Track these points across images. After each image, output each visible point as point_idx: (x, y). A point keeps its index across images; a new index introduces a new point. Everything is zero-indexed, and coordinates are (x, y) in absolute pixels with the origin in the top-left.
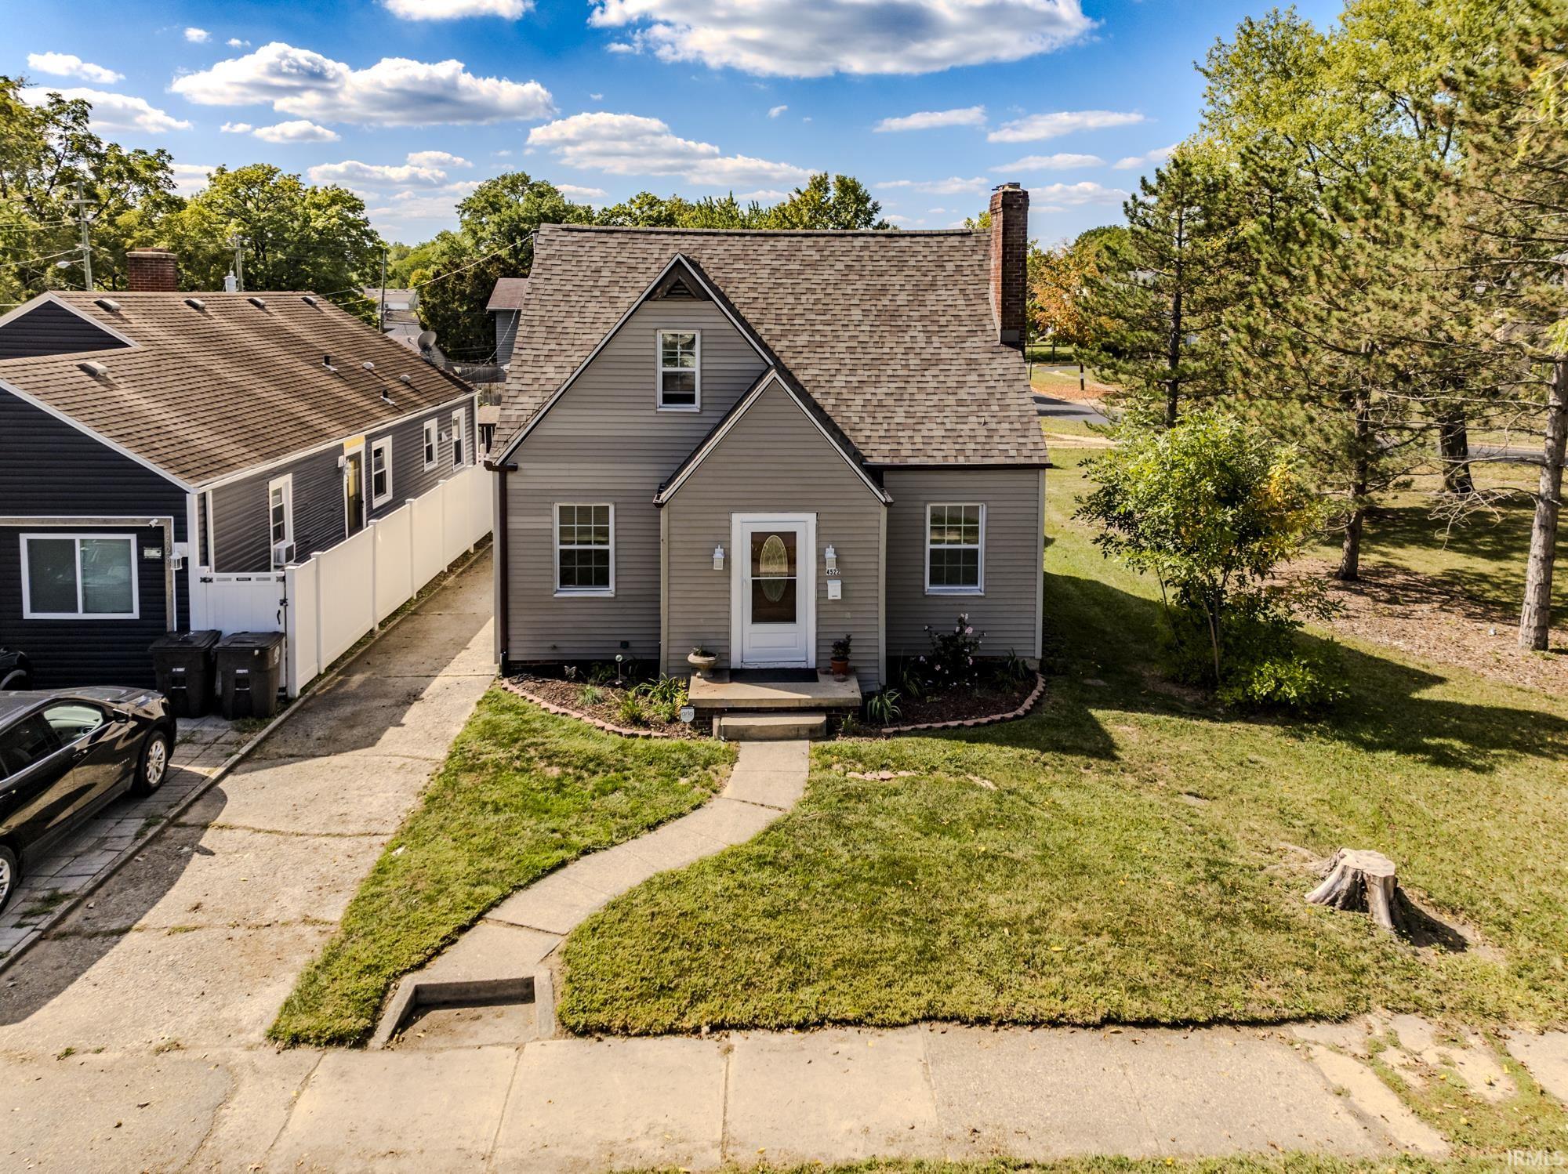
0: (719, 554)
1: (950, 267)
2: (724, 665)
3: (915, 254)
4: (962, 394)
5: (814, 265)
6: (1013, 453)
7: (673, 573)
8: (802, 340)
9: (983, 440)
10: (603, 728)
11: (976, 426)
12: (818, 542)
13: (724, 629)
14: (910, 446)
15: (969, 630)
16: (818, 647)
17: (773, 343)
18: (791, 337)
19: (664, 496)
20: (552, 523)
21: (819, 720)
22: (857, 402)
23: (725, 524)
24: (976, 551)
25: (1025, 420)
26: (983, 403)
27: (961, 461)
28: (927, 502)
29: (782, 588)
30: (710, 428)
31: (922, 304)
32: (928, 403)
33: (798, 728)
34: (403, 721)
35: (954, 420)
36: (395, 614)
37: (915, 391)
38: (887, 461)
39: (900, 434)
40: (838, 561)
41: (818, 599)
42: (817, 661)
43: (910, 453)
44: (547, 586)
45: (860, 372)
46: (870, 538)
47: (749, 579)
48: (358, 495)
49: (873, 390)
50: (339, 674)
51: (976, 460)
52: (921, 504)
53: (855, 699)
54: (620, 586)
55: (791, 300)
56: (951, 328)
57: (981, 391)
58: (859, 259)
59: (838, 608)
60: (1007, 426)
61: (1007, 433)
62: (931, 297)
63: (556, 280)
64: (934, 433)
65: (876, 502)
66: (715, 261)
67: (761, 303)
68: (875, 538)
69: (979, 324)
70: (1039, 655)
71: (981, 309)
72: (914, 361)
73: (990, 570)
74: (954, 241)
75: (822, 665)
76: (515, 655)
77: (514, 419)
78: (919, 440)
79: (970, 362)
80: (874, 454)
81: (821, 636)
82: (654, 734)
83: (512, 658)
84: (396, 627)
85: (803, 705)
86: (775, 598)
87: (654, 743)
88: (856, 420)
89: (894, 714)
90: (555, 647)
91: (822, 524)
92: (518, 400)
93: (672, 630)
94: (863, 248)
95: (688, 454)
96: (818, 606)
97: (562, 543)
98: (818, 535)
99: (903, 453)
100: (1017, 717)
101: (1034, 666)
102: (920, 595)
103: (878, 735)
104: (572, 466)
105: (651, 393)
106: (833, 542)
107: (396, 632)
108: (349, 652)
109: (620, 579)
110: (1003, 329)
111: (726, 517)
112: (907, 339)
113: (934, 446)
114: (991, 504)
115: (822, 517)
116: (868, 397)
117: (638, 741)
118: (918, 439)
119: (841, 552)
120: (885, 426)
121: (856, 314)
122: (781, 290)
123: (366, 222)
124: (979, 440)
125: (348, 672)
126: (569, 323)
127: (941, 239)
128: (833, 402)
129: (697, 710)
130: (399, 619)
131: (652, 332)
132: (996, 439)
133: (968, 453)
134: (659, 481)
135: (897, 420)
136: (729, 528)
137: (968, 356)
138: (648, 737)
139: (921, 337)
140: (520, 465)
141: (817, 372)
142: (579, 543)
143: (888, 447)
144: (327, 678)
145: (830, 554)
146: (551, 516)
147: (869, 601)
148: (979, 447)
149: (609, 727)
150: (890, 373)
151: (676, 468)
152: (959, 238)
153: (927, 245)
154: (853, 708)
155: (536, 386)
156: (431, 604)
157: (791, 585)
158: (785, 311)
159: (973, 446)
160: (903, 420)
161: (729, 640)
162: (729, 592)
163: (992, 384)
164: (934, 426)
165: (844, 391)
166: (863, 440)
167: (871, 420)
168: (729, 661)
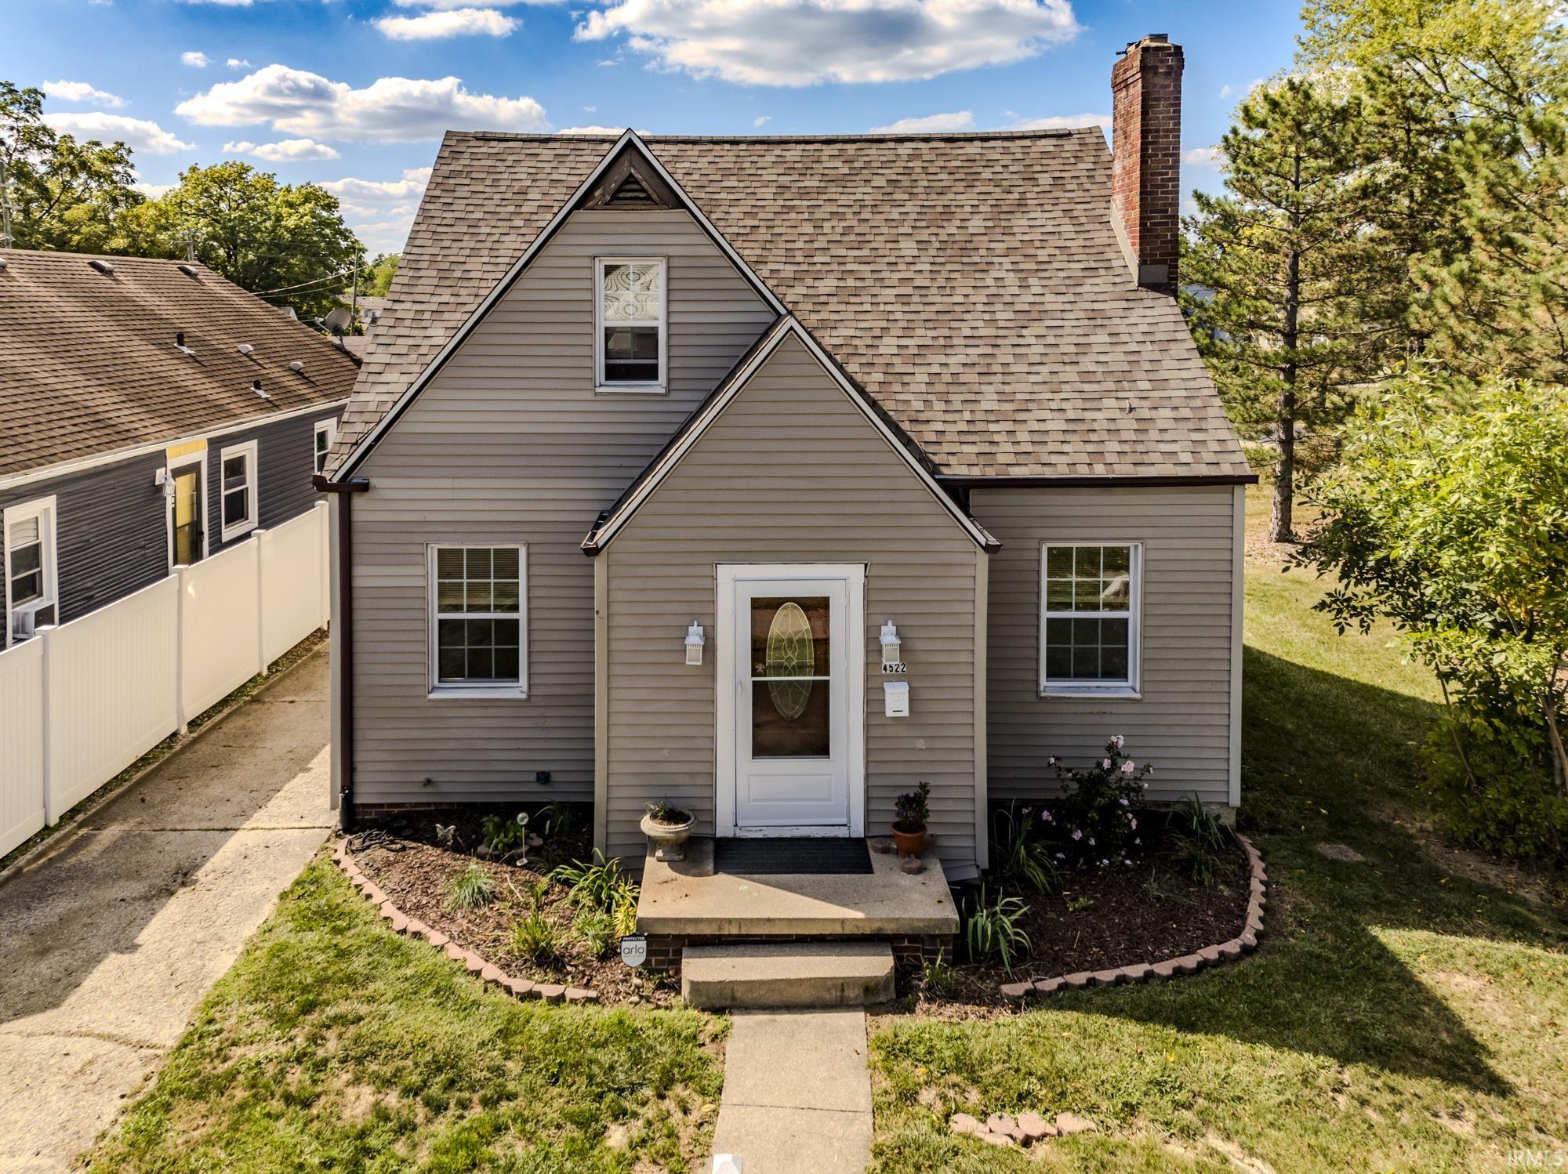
0: (695, 638)
1: (1045, 180)
2: (705, 831)
3: (989, 163)
4: (1087, 363)
5: (841, 181)
6: (1186, 457)
7: (616, 670)
8: (828, 285)
9: (1132, 436)
10: (477, 974)
11: (1117, 414)
12: (867, 615)
13: (705, 768)
14: (1010, 448)
15: (1128, 767)
16: (868, 800)
17: (782, 290)
18: (809, 282)
19: (602, 535)
20: (426, 576)
21: (878, 965)
22: (918, 378)
23: (707, 583)
24: (1124, 623)
25: (1198, 403)
26: (1124, 377)
27: (1100, 471)
28: (1042, 540)
29: (804, 698)
30: (682, 419)
31: (1008, 232)
32: (1033, 378)
33: (843, 984)
34: (139, 940)
35: (1080, 404)
36: (225, 702)
37: (1010, 359)
38: (976, 473)
39: (993, 427)
40: (902, 649)
41: (868, 715)
42: (867, 824)
43: (1012, 459)
44: (418, 680)
45: (920, 332)
46: (957, 607)
47: (748, 680)
48: (195, 526)
49: (943, 359)
50: (81, 826)
51: (1124, 470)
52: (1033, 544)
53: (947, 921)
54: (536, 680)
55: (808, 228)
56: (1056, 265)
57: (1117, 359)
58: (908, 172)
59: (901, 731)
60: (1169, 413)
61: (1170, 424)
62: (1019, 222)
63: (459, 205)
64: (1049, 426)
65: (970, 546)
66: (696, 177)
67: (763, 234)
68: (968, 607)
69: (1100, 260)
70: (1235, 799)
71: (1101, 238)
72: (1003, 315)
73: (1149, 654)
74: (1047, 145)
75: (876, 831)
76: (364, 796)
77: (372, 407)
78: (1026, 437)
79: (1093, 315)
80: (953, 460)
81: (873, 781)
82: (573, 992)
83: (359, 800)
84: (217, 726)
85: (849, 930)
86: (794, 710)
87: (570, 1016)
88: (920, 406)
89: (1019, 948)
90: (429, 782)
91: (874, 584)
92: (382, 378)
93: (615, 768)
94: (912, 157)
95: (646, 463)
96: (867, 726)
97: (442, 609)
98: (868, 603)
99: (1001, 459)
100: (1246, 950)
101: (1229, 820)
102: (1031, 698)
103: (994, 1001)
104: (458, 483)
105: (587, 362)
106: (894, 615)
107: (213, 737)
108: (118, 779)
109: (535, 669)
110: (1143, 263)
111: (707, 571)
112: (990, 282)
113: (1052, 447)
114: (1151, 544)
115: (874, 572)
116: (936, 369)
117: (539, 1009)
118: (1022, 436)
119: (907, 633)
120: (967, 416)
121: (908, 247)
122: (793, 216)
123: (340, 221)
124: (1125, 436)
125: (98, 821)
126: (473, 264)
127: (1027, 142)
128: (880, 377)
129: (651, 939)
130: (227, 711)
131: (587, 262)
132: (1154, 435)
133: (1110, 458)
134: (600, 507)
135: (984, 406)
136: (713, 590)
137: (1089, 306)
138: (559, 1000)
139: (1011, 279)
140: (374, 482)
141: (852, 332)
142: (471, 608)
143: (975, 449)
144: (57, 835)
145: (889, 636)
146: (424, 565)
147: (960, 719)
148: (1126, 448)
149: (491, 971)
150: (967, 332)
151: (627, 484)
152: (1054, 141)
153: (1006, 151)
154: (943, 939)
155: (413, 358)
156: (287, 683)
157: (821, 691)
158: (799, 245)
159: (1117, 447)
160: (995, 406)
161: (712, 787)
162: (713, 701)
163: (1134, 347)
164: (1047, 415)
165: (896, 360)
166: (933, 438)
167: (942, 406)
168: (712, 823)
